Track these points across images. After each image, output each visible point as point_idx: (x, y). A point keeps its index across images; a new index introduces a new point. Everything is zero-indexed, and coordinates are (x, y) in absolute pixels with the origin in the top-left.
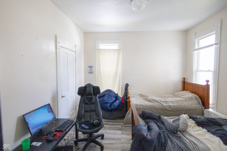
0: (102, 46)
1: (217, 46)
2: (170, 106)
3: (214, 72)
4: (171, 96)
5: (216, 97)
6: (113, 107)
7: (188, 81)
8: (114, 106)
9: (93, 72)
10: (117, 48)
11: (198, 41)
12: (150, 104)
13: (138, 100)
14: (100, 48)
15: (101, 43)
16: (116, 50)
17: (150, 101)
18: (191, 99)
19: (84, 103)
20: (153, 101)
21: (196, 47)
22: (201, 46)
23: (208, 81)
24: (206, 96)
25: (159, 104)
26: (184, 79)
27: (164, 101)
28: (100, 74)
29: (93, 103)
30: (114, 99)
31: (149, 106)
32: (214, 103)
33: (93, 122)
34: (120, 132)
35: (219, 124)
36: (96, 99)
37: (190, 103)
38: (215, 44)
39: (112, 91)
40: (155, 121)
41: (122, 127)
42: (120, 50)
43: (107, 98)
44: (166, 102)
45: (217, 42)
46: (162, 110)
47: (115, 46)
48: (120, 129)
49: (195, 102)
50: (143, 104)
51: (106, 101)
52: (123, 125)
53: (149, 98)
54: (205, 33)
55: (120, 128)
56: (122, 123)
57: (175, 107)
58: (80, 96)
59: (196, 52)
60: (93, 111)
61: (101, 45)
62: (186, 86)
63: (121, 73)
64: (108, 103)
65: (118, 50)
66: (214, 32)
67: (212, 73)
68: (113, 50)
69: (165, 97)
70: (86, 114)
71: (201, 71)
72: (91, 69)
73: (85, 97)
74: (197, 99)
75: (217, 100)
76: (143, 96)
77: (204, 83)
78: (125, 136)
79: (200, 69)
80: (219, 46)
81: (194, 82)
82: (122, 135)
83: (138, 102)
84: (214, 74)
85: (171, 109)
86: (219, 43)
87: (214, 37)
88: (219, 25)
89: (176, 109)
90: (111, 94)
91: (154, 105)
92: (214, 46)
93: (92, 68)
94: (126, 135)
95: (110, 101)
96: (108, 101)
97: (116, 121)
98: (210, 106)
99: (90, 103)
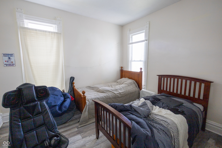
0: (29, 24)
1: (146, 42)
2: (120, 93)
3: (145, 61)
4: (115, 83)
5: (146, 80)
6: (64, 109)
7: (125, 69)
8: (65, 107)
9: (14, 63)
10: (56, 31)
11: (132, 36)
12: (104, 95)
13: (91, 93)
14: (26, 26)
15: (26, 19)
16: (55, 33)
17: (103, 92)
18: (131, 84)
19: (20, 118)
20: (105, 91)
21: (131, 42)
22: (134, 41)
23: (141, 69)
24: (140, 80)
25: (112, 93)
26: (122, 68)
27: (115, 89)
28: (31, 65)
29: (39, 113)
30: (62, 98)
31: (104, 98)
32: (145, 84)
33: (50, 143)
34: (79, 137)
35: (158, 100)
36: (42, 106)
37: (131, 87)
38: (146, 40)
39: (56, 88)
40: (130, 112)
41: (79, 129)
42: (60, 34)
43: (53, 99)
44: (116, 90)
45: (146, 39)
46: (114, 98)
47: (52, 28)
48: (79, 133)
49: (134, 85)
50: (98, 96)
51: (53, 104)
52: (79, 127)
53: (100, 88)
54: (137, 30)
55: (77, 131)
56: (77, 125)
57: (124, 93)
58: (9, 109)
59: (130, 45)
60: (41, 125)
61: (26, 21)
62: (123, 73)
63: (63, 65)
64: (56, 105)
65: (57, 33)
66: (144, 31)
67: (142, 62)
68: (49, 32)
69: (111, 85)
70: (28, 135)
71: (134, 61)
72: (9, 58)
73: (22, 107)
74: (134, 83)
75: (147, 82)
76: (93, 88)
77: (139, 71)
78: (88, 139)
79: (133, 60)
80: (148, 42)
81: (129, 70)
82: (84, 139)
83: (92, 95)
84: (145, 63)
85: (121, 96)
86: (148, 40)
87: (143, 34)
88: (148, 25)
89: (124, 94)
90: (56, 93)
91: (108, 95)
92: (145, 41)
93: (11, 57)
94: (88, 137)
95: (59, 103)
96: (55, 103)
97: (67, 124)
98: (143, 87)
99: (32, 115)
